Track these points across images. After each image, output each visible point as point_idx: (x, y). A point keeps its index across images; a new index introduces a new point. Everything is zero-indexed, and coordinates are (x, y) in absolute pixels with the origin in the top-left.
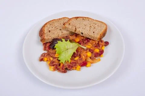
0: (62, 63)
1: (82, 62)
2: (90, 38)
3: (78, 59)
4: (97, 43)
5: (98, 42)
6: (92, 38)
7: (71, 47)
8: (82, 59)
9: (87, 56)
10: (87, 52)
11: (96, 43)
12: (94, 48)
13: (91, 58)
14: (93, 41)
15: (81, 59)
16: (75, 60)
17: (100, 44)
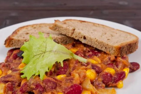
0: (26, 78)
1: (70, 86)
2: (100, 49)
3: (62, 79)
4: (113, 58)
5: (116, 57)
6: (103, 49)
7: (54, 50)
8: (72, 79)
9: (85, 77)
10: (86, 69)
11: (110, 59)
12: (104, 66)
13: (92, 83)
14: (105, 55)
15: (70, 79)
16: (56, 80)
17: (118, 60)
